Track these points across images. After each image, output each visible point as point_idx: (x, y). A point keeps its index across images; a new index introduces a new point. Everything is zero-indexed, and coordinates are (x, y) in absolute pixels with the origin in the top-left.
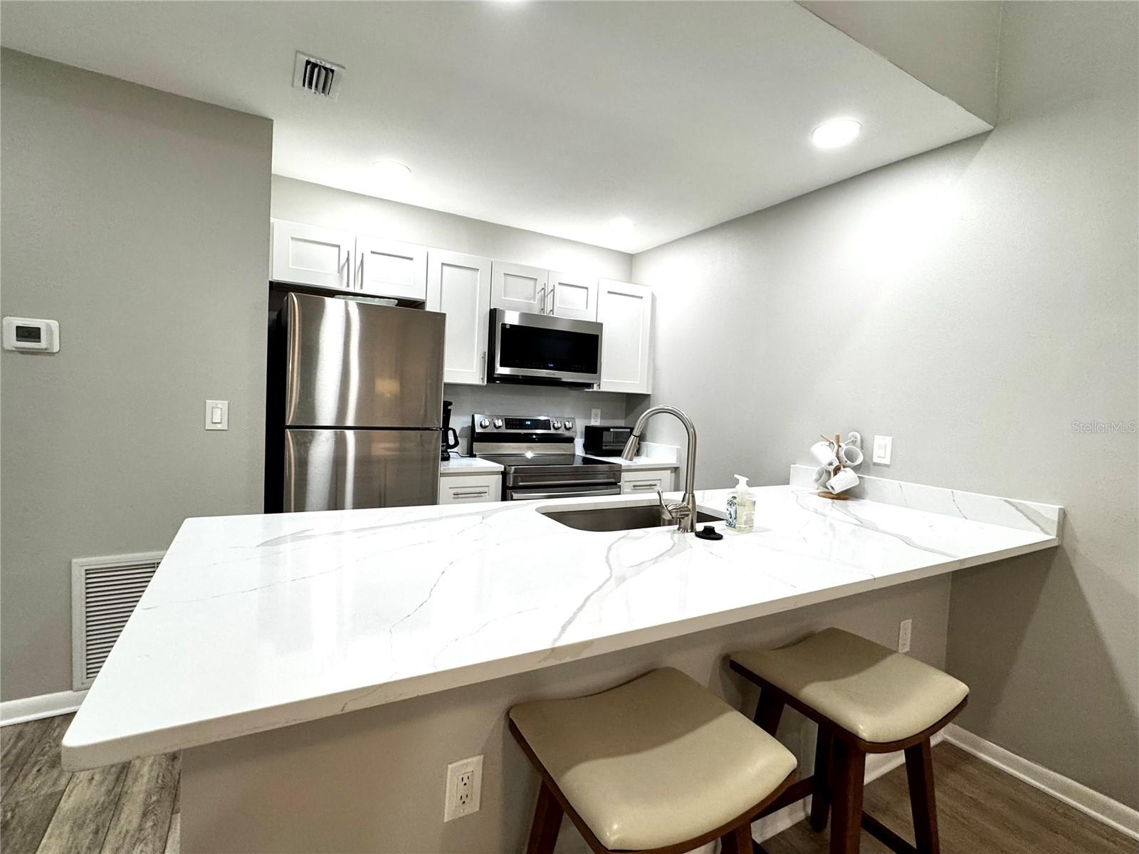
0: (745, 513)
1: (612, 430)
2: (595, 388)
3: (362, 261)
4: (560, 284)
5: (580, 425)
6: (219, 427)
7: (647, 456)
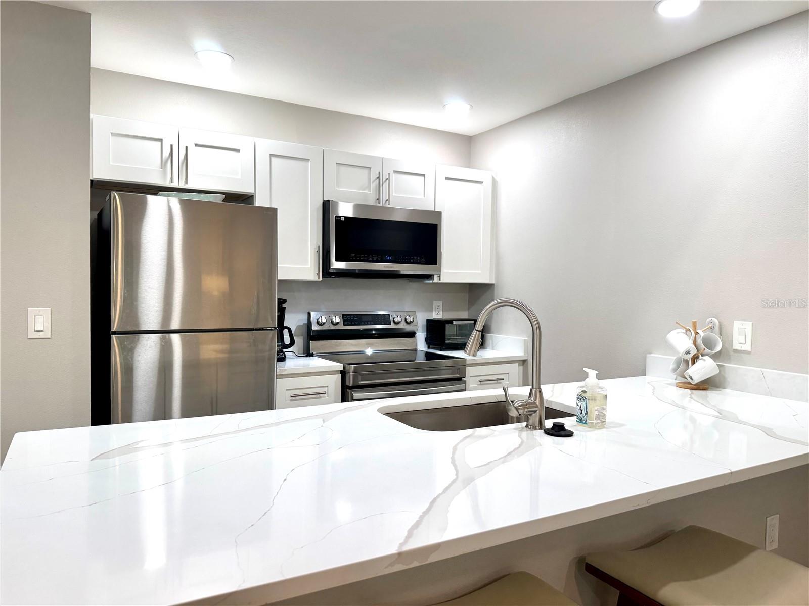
0: (596, 408)
1: (455, 322)
2: (436, 280)
3: (186, 155)
4: (396, 172)
5: (421, 320)
6: (42, 335)
7: (493, 349)
